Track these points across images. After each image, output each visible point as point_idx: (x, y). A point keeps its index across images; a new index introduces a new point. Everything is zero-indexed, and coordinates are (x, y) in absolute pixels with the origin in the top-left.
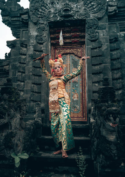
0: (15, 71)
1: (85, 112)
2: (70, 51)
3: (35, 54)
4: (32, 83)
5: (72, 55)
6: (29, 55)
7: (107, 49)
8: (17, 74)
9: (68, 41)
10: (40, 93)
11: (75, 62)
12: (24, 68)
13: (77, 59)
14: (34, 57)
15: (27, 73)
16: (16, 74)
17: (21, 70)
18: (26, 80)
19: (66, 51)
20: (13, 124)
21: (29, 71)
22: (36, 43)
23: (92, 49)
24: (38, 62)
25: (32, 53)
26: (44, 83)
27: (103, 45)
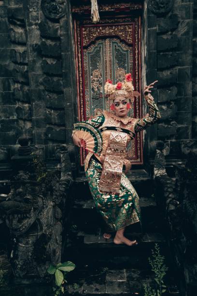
0: (8, 79)
2: (111, 31)
3: (44, 44)
4: (47, 107)
5: (115, 40)
6: (32, 46)
7: (187, 33)
8: (12, 87)
9: (107, 9)
10: (64, 125)
11: (121, 54)
12: (25, 75)
13: (125, 49)
14: (43, 53)
15: (33, 86)
16: (9, 86)
17: (21, 80)
18: (33, 101)
19: (104, 31)
20: (44, 221)
21: (37, 82)
22: (43, 18)
23: (158, 34)
24: (54, 63)
25: (39, 43)
26: (70, 106)
27: (180, 25)
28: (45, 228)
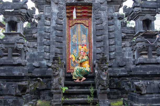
0: (42, 37)
1: (91, 66)
2: (80, 21)
3: (57, 26)
4: (56, 47)
5: (82, 24)
6: (52, 27)
7: (106, 25)
8: (43, 40)
9: (79, 15)
10: (62, 54)
11: (84, 30)
12: (49, 36)
13: (85, 28)
14: (56, 29)
15: (51, 40)
16: (42, 40)
17: (47, 38)
18: (51, 45)
19: (78, 21)
21: (53, 38)
22: (57, 18)
23: (96, 24)
24: (60, 32)
25: (55, 26)
26: (65, 47)
27: (103, 22)
28: (60, 76)
